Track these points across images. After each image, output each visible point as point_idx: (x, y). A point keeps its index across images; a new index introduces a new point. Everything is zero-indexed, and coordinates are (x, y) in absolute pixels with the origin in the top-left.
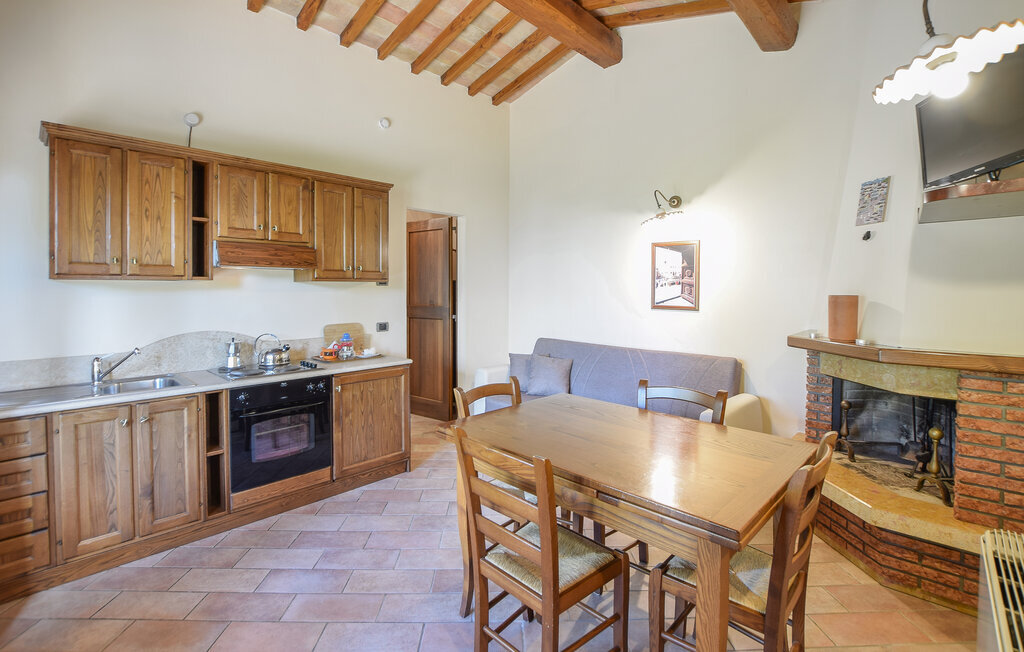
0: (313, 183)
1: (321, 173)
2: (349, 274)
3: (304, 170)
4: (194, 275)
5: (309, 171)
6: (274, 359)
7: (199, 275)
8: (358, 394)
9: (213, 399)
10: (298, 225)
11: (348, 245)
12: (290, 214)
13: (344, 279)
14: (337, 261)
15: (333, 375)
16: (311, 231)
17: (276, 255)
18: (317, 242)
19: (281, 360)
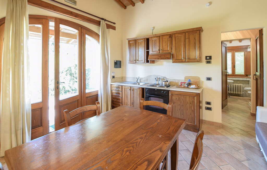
0: (172, 35)
1: (174, 32)
2: (184, 60)
3: (169, 32)
4: (146, 62)
5: (171, 32)
6: (165, 83)
7: (147, 62)
8: (178, 98)
9: (143, 89)
10: (168, 48)
11: (183, 51)
12: (166, 45)
13: (182, 62)
14: (180, 57)
15: (170, 90)
16: (172, 49)
17: (160, 57)
18: (173, 52)
19: (166, 84)
